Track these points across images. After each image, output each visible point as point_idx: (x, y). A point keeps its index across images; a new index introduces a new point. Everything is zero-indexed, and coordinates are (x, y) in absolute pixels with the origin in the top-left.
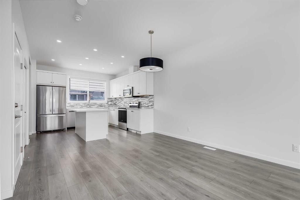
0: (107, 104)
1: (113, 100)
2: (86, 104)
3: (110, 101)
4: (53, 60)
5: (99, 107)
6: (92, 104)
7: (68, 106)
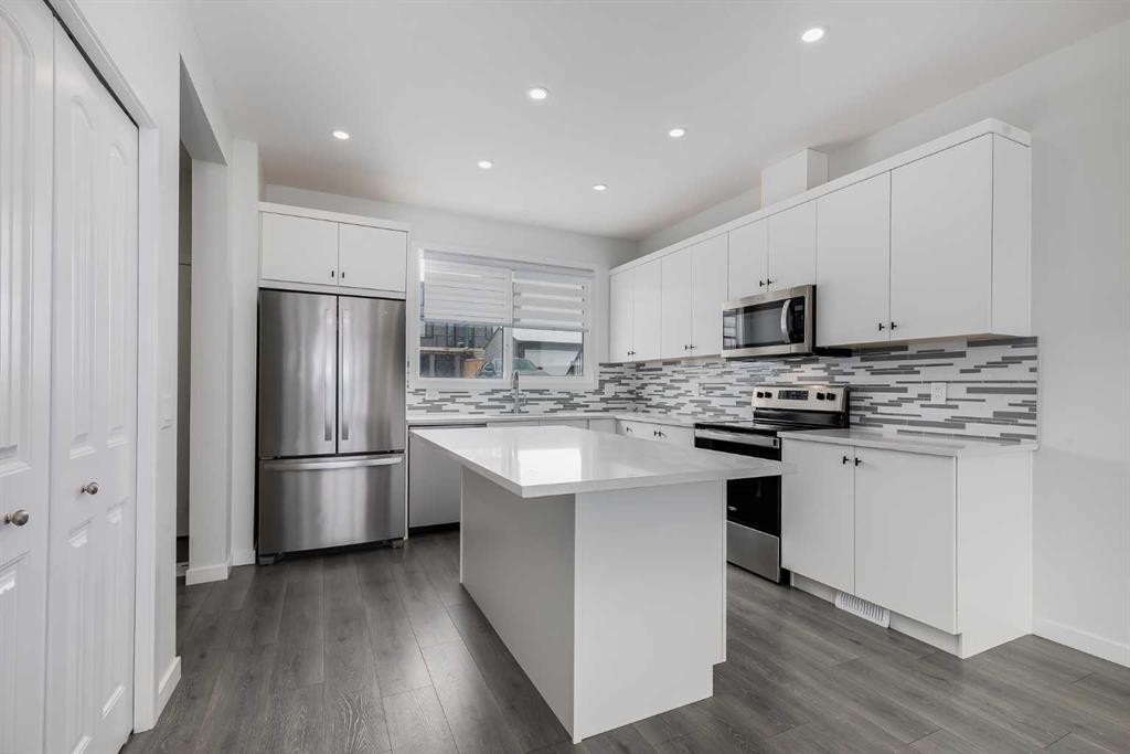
0: (596, 392)
1: (628, 373)
2: (496, 396)
3: (612, 380)
4: (341, 135)
5: (561, 414)
6: (529, 395)
7: (412, 408)
